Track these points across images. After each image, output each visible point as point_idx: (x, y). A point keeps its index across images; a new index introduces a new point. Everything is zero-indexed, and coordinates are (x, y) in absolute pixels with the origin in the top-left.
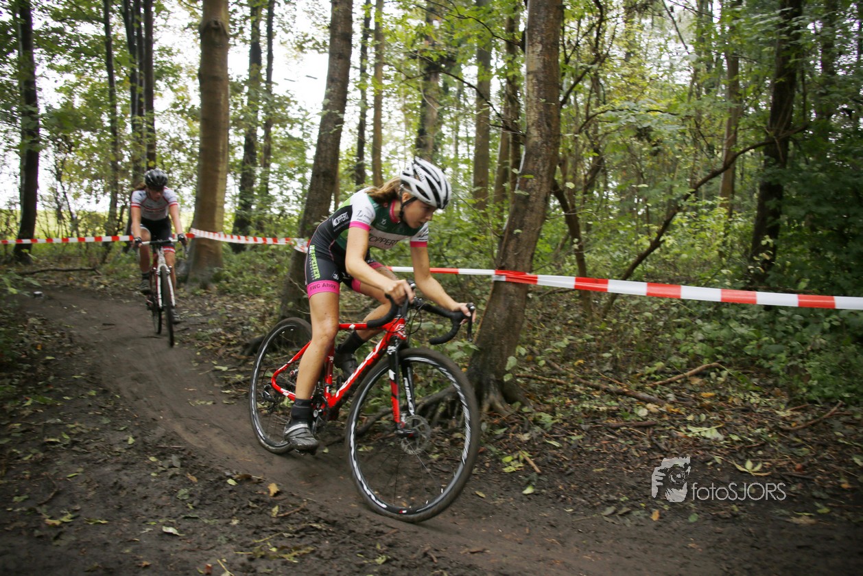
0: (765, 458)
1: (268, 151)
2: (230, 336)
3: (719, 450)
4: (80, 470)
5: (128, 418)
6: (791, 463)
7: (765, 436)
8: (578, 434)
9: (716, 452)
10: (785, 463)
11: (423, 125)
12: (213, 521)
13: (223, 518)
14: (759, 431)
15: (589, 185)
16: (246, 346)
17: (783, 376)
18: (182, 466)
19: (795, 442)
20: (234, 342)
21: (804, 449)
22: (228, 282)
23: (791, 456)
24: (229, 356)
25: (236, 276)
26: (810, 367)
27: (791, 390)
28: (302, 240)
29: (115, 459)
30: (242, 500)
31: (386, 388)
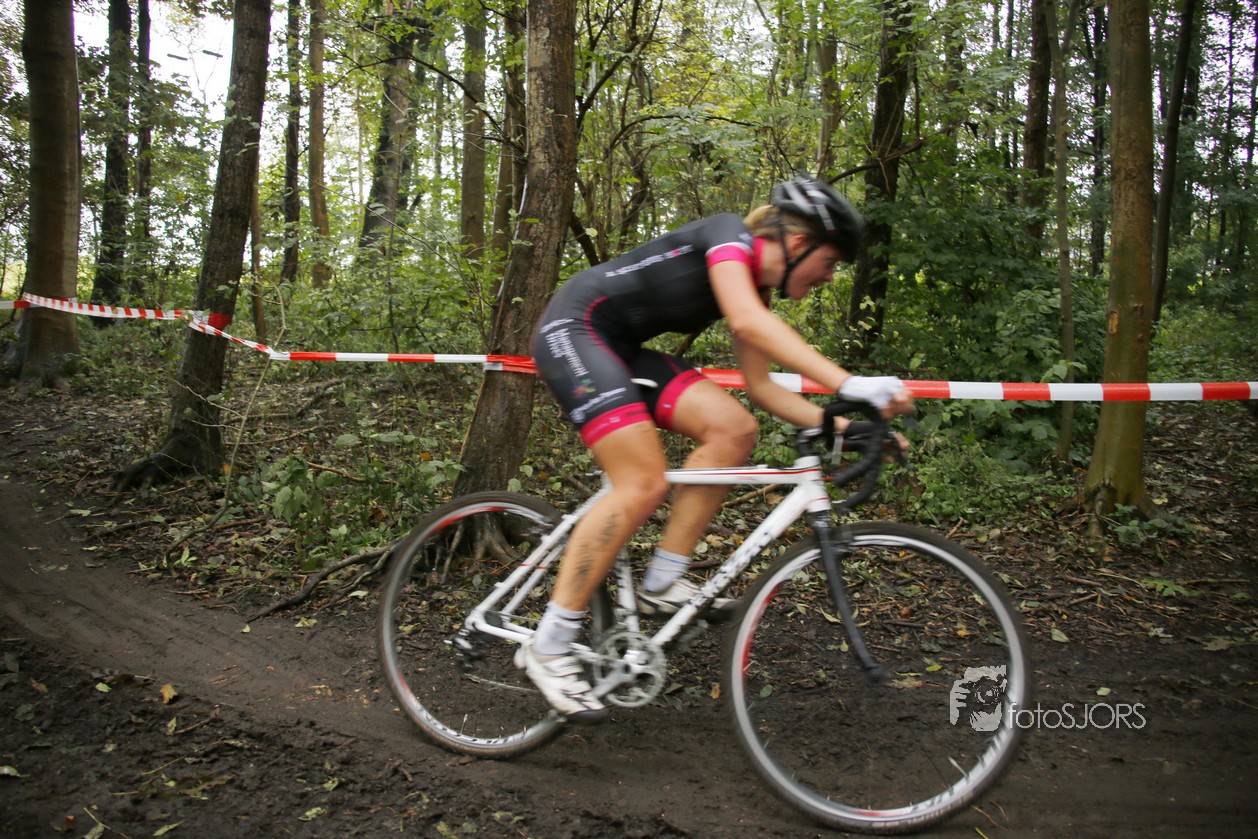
0: (863, 602)
1: (145, 168)
2: (93, 461)
3: (803, 596)
6: (896, 607)
7: (863, 572)
9: (799, 597)
10: (888, 607)
11: (386, 130)
12: (76, 749)
13: (91, 742)
14: (856, 565)
15: (630, 220)
16: (119, 476)
17: (890, 489)
18: (21, 669)
19: (902, 578)
20: (100, 471)
21: (913, 587)
22: (88, 376)
23: (896, 598)
24: (93, 492)
25: (101, 366)
26: (924, 474)
27: (900, 508)
28: (200, 313)
30: (120, 714)
31: (333, 532)
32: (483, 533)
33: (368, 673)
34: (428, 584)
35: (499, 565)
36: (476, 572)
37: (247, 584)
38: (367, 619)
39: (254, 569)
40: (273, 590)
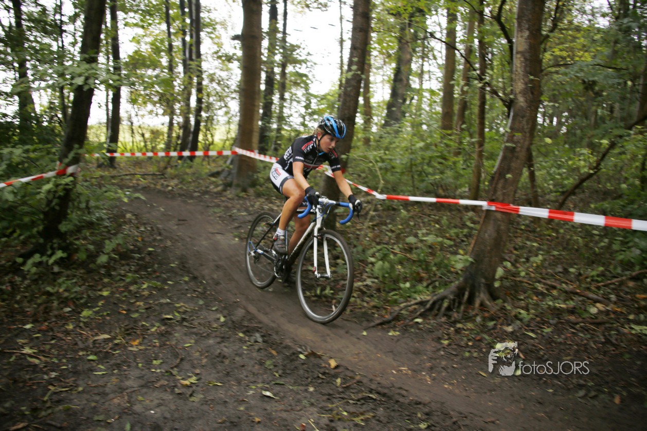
4: (193, 341)
5: (216, 300)
8: (548, 327)
12: (296, 387)
13: (302, 385)
18: (264, 342)
22: (262, 187)
29: (214, 334)
30: (312, 372)
31: (402, 285)
32: (479, 293)
33: (428, 365)
34: (453, 319)
35: (489, 312)
36: (477, 315)
37: (360, 308)
38: (425, 335)
39: (363, 301)
40: (373, 313)
